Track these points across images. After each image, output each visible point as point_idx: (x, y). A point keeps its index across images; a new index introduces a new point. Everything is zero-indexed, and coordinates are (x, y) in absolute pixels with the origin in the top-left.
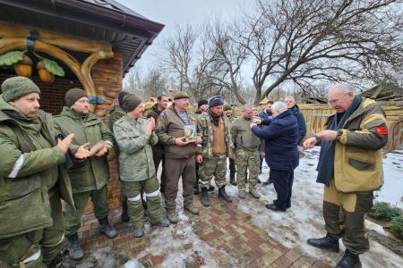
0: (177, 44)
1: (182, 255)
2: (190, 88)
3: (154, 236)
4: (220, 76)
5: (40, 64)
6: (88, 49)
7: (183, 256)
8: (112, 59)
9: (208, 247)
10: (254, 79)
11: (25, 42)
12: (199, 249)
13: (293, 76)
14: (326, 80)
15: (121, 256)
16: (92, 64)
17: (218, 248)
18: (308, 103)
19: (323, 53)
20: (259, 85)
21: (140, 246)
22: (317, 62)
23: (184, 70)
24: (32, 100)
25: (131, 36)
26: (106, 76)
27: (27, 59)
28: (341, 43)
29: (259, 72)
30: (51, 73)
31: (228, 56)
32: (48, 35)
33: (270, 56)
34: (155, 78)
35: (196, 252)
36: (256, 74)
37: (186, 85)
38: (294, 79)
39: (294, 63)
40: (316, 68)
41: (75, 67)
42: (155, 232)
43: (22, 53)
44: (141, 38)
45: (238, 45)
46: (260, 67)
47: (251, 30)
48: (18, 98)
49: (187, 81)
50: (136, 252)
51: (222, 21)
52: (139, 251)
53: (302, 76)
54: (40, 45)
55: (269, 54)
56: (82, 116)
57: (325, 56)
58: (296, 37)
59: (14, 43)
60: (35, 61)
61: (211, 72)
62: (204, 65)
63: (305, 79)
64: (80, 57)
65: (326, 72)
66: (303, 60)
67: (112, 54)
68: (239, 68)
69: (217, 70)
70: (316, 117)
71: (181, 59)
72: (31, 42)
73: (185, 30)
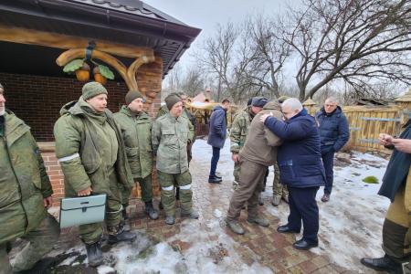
0: (217, 43)
1: (207, 245)
2: (228, 88)
3: (183, 226)
4: (260, 75)
5: (96, 70)
6: (134, 55)
7: (209, 246)
8: (154, 63)
9: (233, 241)
10: (297, 77)
11: (85, 51)
12: (224, 242)
13: (344, 73)
14: (385, 78)
15: (154, 239)
16: (137, 67)
17: (243, 244)
18: (359, 104)
19: (383, 46)
20: (303, 84)
21: (171, 232)
22: (374, 57)
23: (223, 70)
24: (102, 99)
25: (171, 41)
26: (148, 78)
27: (86, 66)
28: (406, 34)
29: (303, 71)
30: (104, 77)
31: (270, 54)
32: (102, 45)
33: (318, 52)
34: (194, 78)
35: (221, 245)
36: (300, 72)
37: (224, 86)
38: (345, 77)
39: (346, 59)
40: (372, 64)
41: (122, 71)
42: (185, 222)
43: (82, 61)
44: (179, 43)
45: (281, 42)
46: (305, 65)
47: (296, 25)
48: (92, 97)
49: (226, 82)
50: (166, 236)
51: (264, 17)
52: (170, 236)
53: (355, 74)
54: (96, 53)
55: (316, 50)
56: (135, 114)
57: (385, 49)
58: (348, 30)
59: (77, 53)
60: (92, 66)
61: (251, 72)
62: (243, 64)
63: (359, 77)
64: (127, 62)
65: (385, 69)
66: (357, 55)
67: (153, 58)
68: (281, 66)
69: (257, 69)
70: (368, 121)
71: (220, 59)
72: (90, 52)
73: (226, 29)
